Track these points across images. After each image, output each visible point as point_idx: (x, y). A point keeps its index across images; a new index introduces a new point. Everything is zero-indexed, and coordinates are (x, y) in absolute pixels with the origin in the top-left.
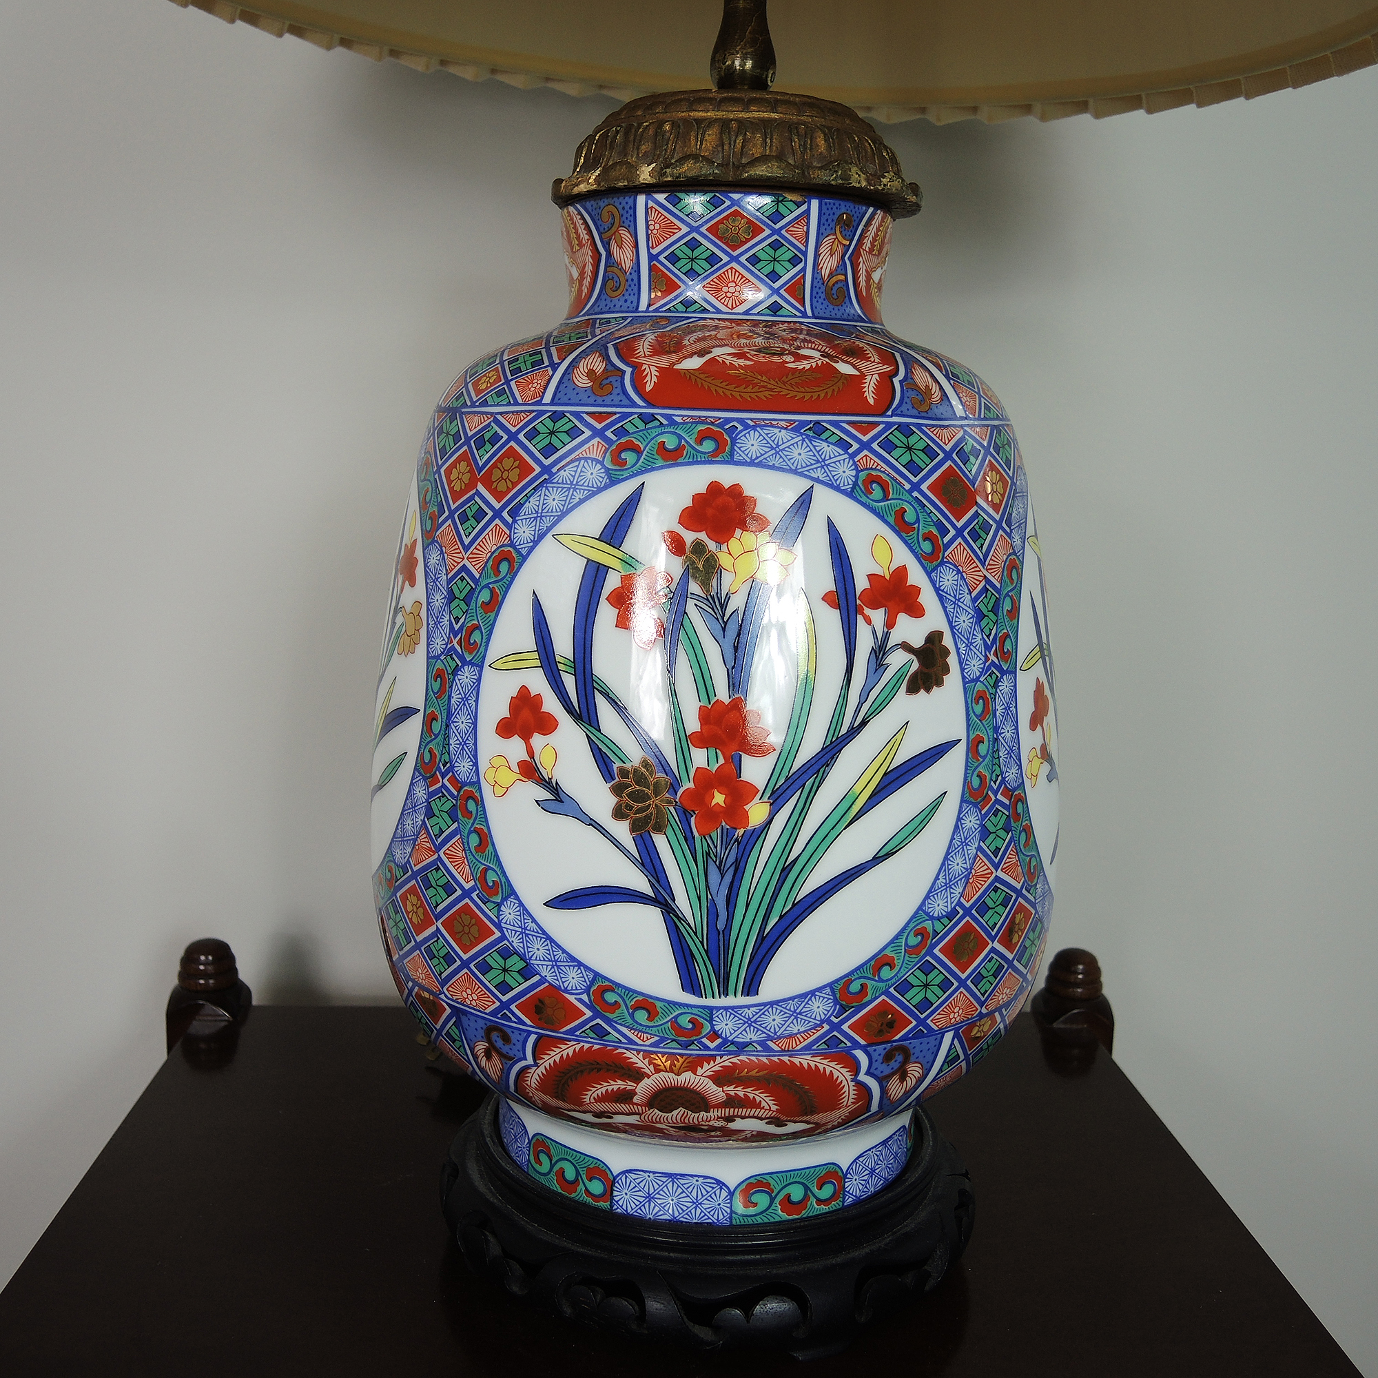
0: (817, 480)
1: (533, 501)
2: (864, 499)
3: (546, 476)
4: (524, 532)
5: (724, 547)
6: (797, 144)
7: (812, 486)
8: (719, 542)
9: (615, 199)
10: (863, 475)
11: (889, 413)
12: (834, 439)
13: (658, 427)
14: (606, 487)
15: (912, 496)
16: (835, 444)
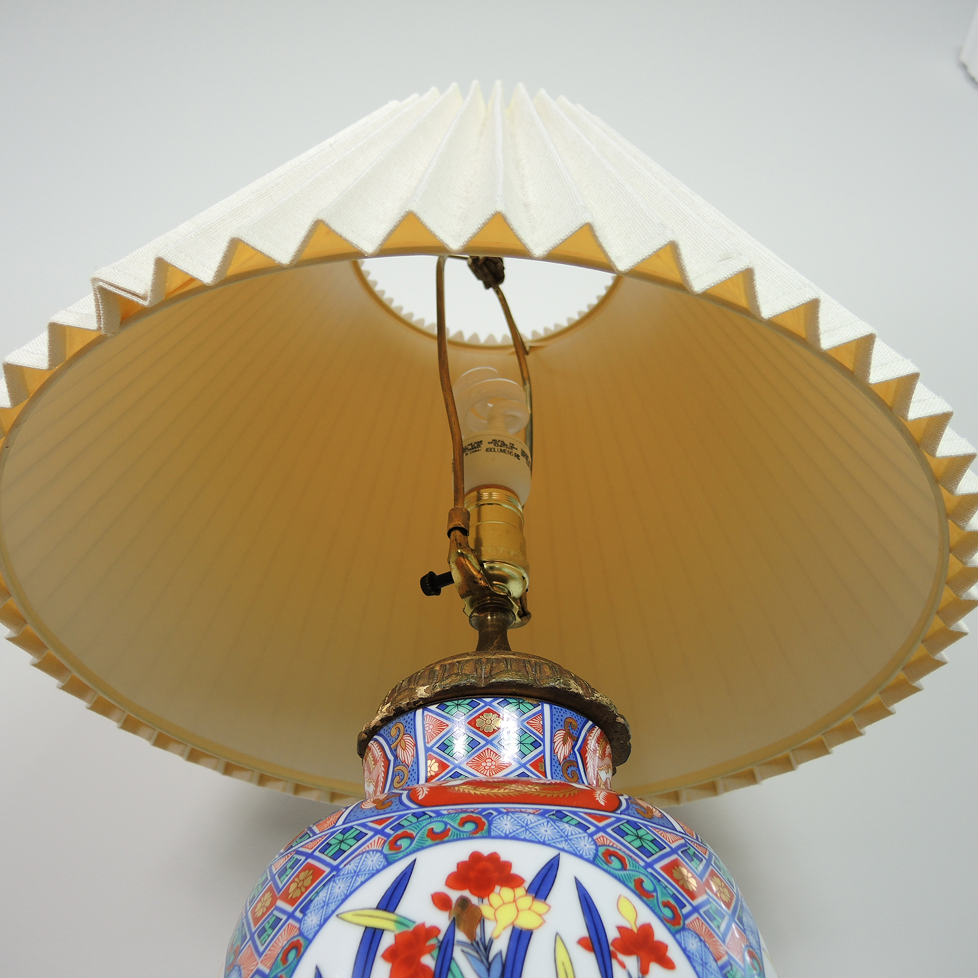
0: (563, 850)
1: (322, 894)
2: (605, 866)
3: (334, 873)
4: (312, 920)
5: (486, 900)
6: (530, 669)
7: (559, 854)
8: (481, 897)
9: (401, 718)
10: (602, 850)
11: (619, 812)
12: (573, 822)
13: (427, 819)
14: (384, 868)
15: (648, 872)
16: (575, 825)
